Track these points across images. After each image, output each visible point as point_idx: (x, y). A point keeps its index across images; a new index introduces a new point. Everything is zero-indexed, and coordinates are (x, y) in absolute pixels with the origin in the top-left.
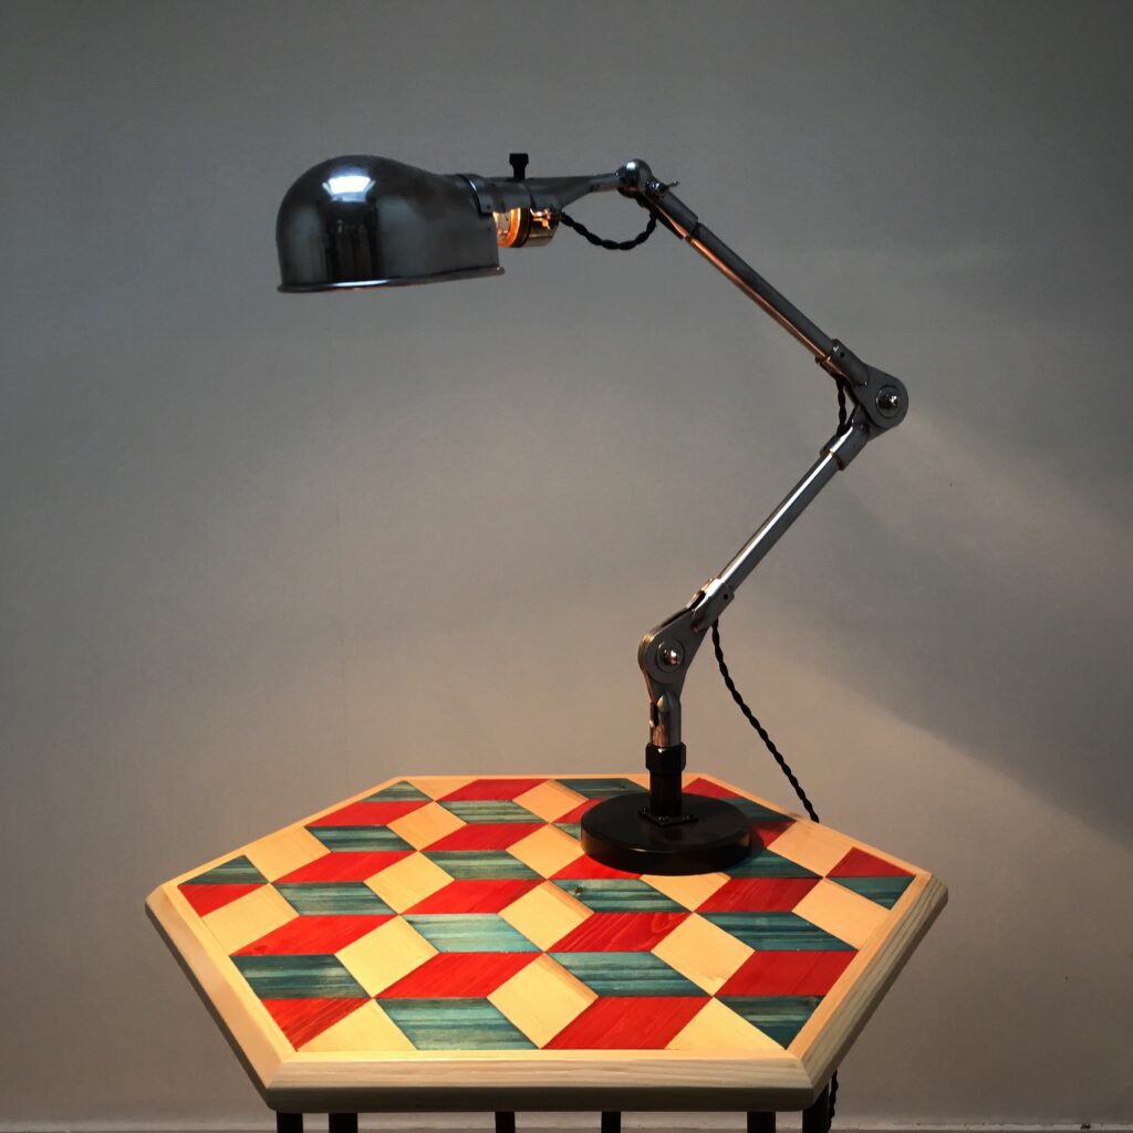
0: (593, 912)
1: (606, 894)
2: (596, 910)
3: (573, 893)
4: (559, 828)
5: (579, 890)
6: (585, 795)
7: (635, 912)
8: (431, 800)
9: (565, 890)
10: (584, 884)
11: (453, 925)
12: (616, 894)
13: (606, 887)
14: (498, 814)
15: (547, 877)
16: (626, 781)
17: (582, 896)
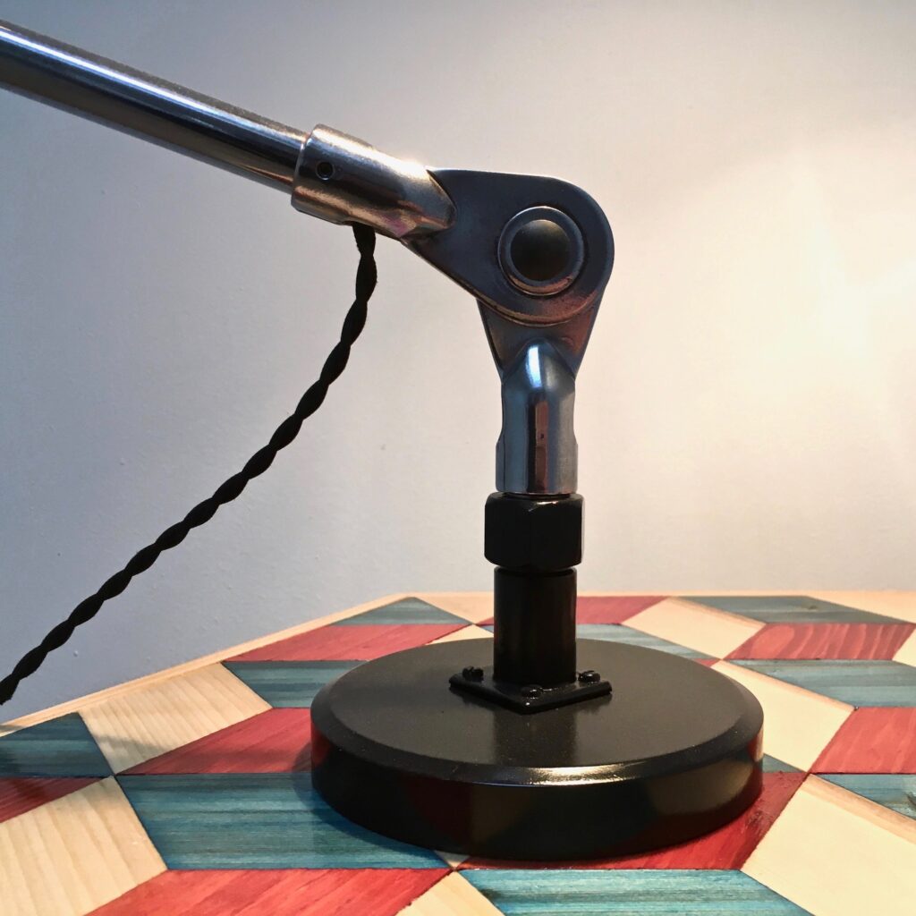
3: (903, 810)
6: (757, 618)
8: (470, 624)
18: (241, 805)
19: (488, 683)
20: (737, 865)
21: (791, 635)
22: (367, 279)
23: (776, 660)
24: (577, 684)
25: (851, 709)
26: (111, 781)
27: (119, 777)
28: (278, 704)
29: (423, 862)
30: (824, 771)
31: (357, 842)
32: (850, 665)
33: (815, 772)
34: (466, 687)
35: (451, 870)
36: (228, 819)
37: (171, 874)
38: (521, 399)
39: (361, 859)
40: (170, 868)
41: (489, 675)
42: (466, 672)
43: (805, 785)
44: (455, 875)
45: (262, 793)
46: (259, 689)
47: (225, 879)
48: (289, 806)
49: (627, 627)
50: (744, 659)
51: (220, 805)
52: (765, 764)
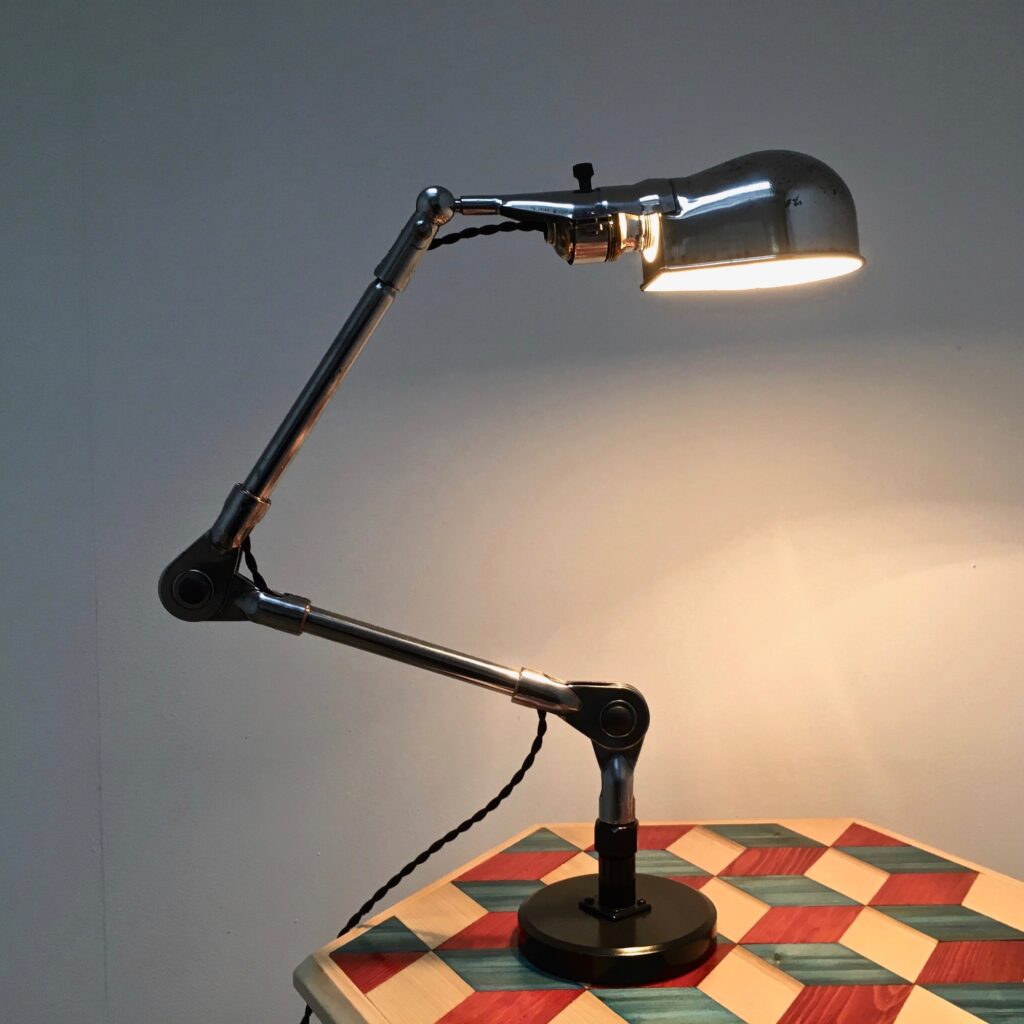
0: (803, 986)
1: (807, 961)
2: (806, 982)
3: (770, 961)
4: (726, 881)
5: (777, 957)
6: (741, 843)
7: (850, 985)
8: (580, 851)
9: (761, 957)
10: (781, 949)
11: (653, 1002)
12: (819, 961)
13: (806, 954)
14: (657, 866)
15: (736, 941)
16: (776, 825)
17: (784, 965)
18: (494, 964)
19: (596, 906)
20: (695, 984)
21: (757, 857)
22: (542, 728)
23: (744, 875)
24: (636, 906)
25: (769, 907)
26: (431, 953)
27: (435, 951)
28: (492, 910)
29: (574, 987)
30: (744, 943)
31: (546, 979)
32: (780, 879)
33: (740, 944)
34: (586, 907)
35: (585, 990)
36: (489, 970)
37: (478, 994)
38: (610, 781)
39: (549, 986)
40: (477, 991)
41: (597, 900)
42: (586, 900)
43: (734, 950)
44: (587, 992)
45: (500, 959)
46: (479, 900)
47: (500, 995)
48: (509, 964)
49: (668, 852)
50: (727, 876)
51: (485, 964)
52: (718, 939)
